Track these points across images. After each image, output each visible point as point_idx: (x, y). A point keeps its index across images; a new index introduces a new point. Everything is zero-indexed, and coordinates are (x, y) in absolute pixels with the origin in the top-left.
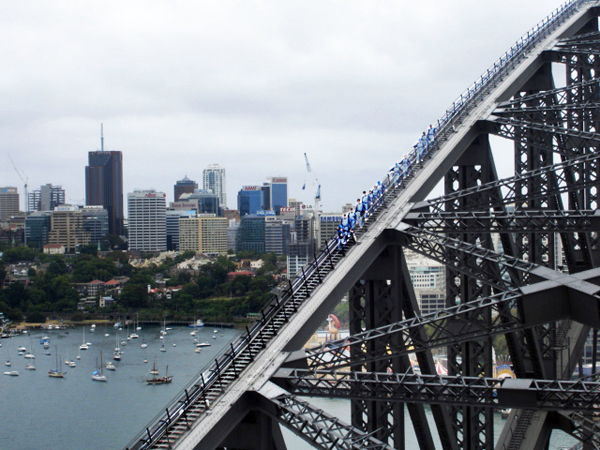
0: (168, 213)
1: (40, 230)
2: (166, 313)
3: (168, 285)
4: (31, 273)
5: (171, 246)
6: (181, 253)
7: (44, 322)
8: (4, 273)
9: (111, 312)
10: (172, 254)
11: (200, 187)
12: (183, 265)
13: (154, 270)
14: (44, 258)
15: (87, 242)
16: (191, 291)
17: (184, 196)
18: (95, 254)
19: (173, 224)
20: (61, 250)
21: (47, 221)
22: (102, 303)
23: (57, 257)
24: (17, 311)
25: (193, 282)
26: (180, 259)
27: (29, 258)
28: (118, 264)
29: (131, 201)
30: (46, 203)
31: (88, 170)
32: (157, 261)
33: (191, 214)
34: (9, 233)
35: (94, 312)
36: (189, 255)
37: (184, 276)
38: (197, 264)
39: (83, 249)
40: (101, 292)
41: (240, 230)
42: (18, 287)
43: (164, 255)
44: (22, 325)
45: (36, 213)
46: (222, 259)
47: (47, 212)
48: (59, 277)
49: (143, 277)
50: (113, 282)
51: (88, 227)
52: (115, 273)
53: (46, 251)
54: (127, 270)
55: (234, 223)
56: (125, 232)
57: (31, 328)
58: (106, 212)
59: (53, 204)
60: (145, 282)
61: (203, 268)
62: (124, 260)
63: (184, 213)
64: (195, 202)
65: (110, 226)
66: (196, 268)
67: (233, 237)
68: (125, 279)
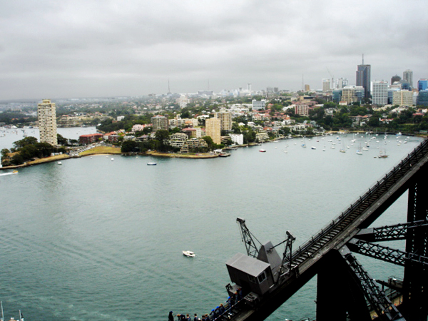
0: (389, 89)
1: (338, 96)
2: (387, 129)
3: (387, 118)
4: (334, 112)
5: (389, 102)
6: (393, 105)
7: (338, 130)
8: (324, 112)
9: (364, 128)
10: (390, 106)
11: (402, 79)
12: (394, 110)
13: (382, 112)
14: (339, 107)
15: (356, 101)
16: (397, 120)
17: (395, 82)
18: (359, 105)
19: (390, 93)
20: (346, 104)
21: (341, 93)
22: (361, 124)
23: (344, 106)
24: (329, 127)
25: (398, 117)
26: (393, 108)
27: (334, 106)
28: (368, 109)
29: (374, 85)
30: (340, 86)
31: (357, 72)
32: (384, 109)
33: (398, 90)
34: (326, 97)
35: (358, 128)
36: (397, 106)
37: (394, 115)
38: (399, 110)
39: (355, 104)
40: (361, 120)
41: (418, 97)
42: (329, 117)
43: (386, 106)
44: (330, 132)
45: (337, 89)
46: (410, 108)
47: (341, 89)
48: (345, 114)
49: (378, 115)
50: (366, 116)
51: (356, 95)
52: (366, 113)
53: (340, 104)
54: (371, 112)
55: (416, 94)
56: (371, 97)
57: (333, 133)
58: (364, 89)
59: (343, 86)
60: (378, 116)
61: (402, 112)
62: (370, 108)
63: (395, 89)
64: (400, 85)
65: (365, 94)
66: (399, 112)
67: (415, 100)
68: (371, 115)
